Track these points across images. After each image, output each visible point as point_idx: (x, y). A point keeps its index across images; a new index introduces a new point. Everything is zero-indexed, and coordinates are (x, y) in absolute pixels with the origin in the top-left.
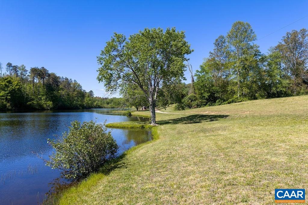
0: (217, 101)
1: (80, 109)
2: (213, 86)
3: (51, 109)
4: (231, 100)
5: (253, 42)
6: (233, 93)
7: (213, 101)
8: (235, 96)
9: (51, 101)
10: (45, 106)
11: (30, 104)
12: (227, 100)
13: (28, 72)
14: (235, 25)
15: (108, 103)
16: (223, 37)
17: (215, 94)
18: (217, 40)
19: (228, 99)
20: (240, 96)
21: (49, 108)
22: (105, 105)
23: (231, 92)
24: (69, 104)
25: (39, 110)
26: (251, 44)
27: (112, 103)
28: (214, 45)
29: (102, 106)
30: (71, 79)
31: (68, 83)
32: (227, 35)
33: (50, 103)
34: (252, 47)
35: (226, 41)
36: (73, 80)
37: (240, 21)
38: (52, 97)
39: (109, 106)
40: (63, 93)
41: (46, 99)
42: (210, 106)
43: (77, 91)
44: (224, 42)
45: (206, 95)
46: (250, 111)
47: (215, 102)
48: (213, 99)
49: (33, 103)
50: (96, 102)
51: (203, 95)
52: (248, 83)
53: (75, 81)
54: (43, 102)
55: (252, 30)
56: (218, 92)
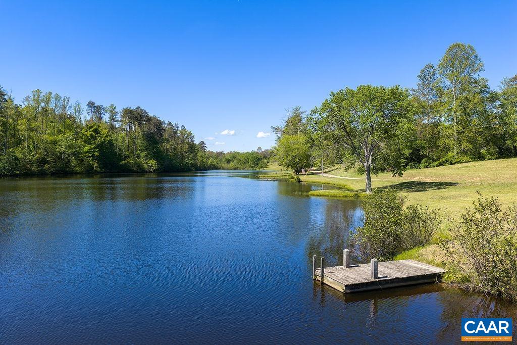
0: (423, 161)
1: (192, 170)
2: (416, 139)
3: (154, 171)
4: (444, 159)
5: (479, 73)
6: (447, 149)
7: (416, 161)
8: (450, 154)
9: (154, 159)
10: (146, 166)
11: (125, 164)
12: (438, 160)
13: (118, 115)
14: (451, 49)
15: (228, 162)
16: (432, 67)
17: (419, 150)
18: (422, 71)
19: (440, 159)
20: (458, 153)
21: (151, 170)
22: (224, 165)
23: (444, 147)
24: (178, 163)
25: (138, 172)
26: (475, 76)
27: (235, 161)
28: (418, 79)
29: (218, 165)
30: (176, 125)
31: (173, 129)
32: (438, 63)
33: (153, 163)
34: (476, 82)
35: (437, 72)
36: (180, 126)
37: (459, 43)
38: (154, 153)
39: (231, 165)
40: (168, 146)
41: (147, 156)
42: (412, 168)
43: (188, 144)
44: (434, 74)
45: (407, 152)
46: (481, 177)
47: (419, 162)
48: (416, 158)
49: (128, 162)
50: (211, 159)
51: (402, 152)
52: (471, 134)
53: (183, 127)
54: (142, 161)
55: (477, 56)
56: (423, 148)
